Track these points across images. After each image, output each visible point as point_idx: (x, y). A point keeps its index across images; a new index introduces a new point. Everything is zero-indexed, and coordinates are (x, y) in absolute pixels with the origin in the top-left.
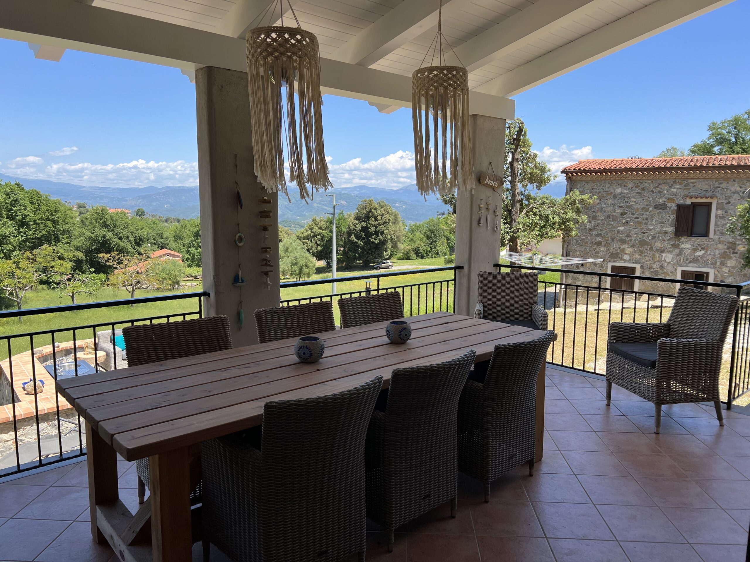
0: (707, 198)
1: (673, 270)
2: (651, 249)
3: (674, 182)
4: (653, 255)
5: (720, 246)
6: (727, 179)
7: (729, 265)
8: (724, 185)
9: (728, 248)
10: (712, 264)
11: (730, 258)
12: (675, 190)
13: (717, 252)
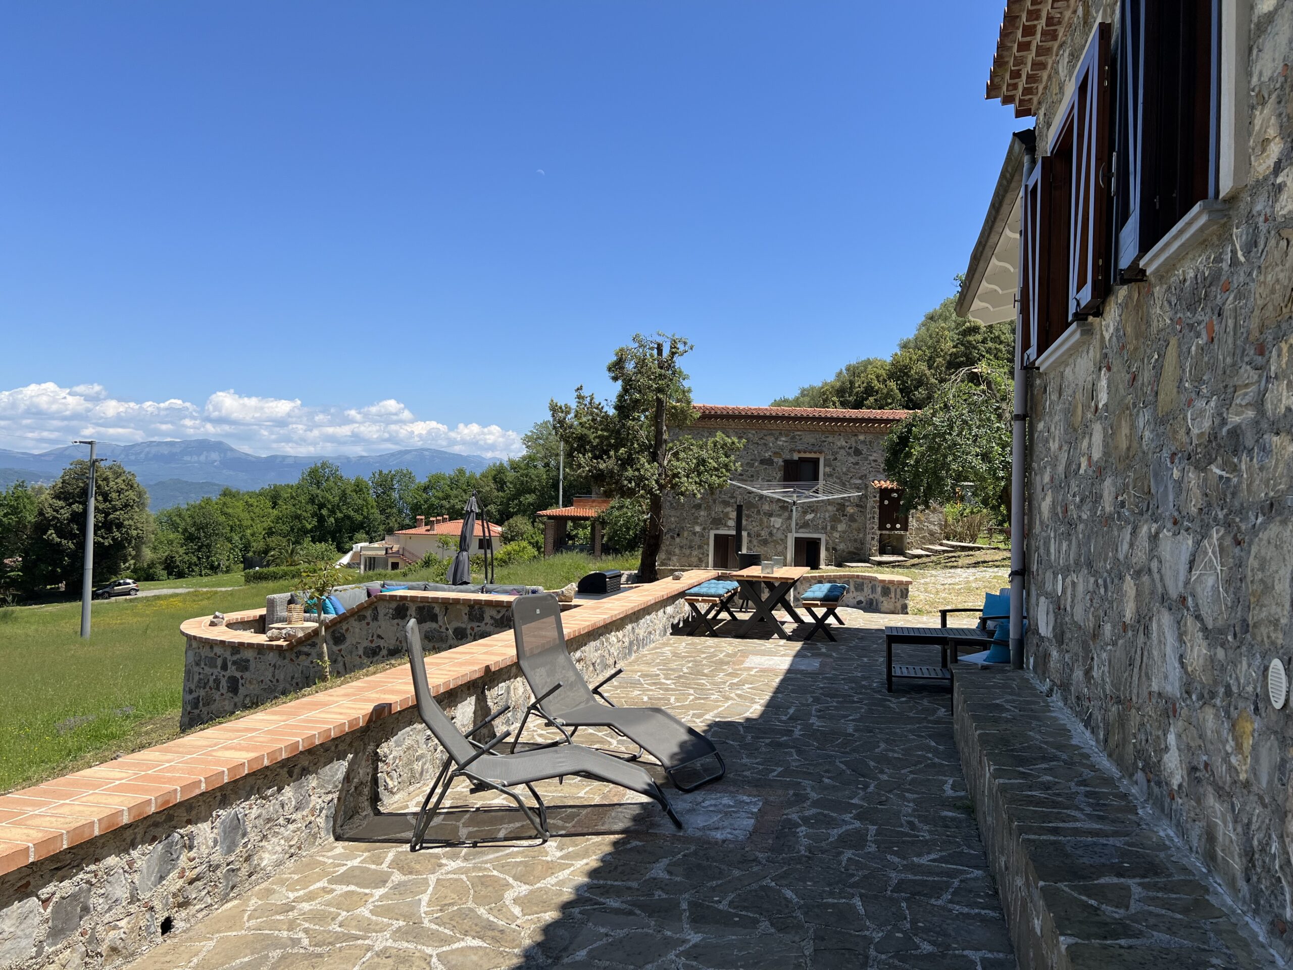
0: (815, 452)
1: (783, 537)
2: (759, 512)
3: (780, 434)
4: (761, 520)
5: (830, 508)
6: (833, 432)
7: (839, 529)
8: (830, 439)
9: (837, 510)
10: (823, 528)
11: (841, 521)
12: (781, 443)
13: (827, 515)
